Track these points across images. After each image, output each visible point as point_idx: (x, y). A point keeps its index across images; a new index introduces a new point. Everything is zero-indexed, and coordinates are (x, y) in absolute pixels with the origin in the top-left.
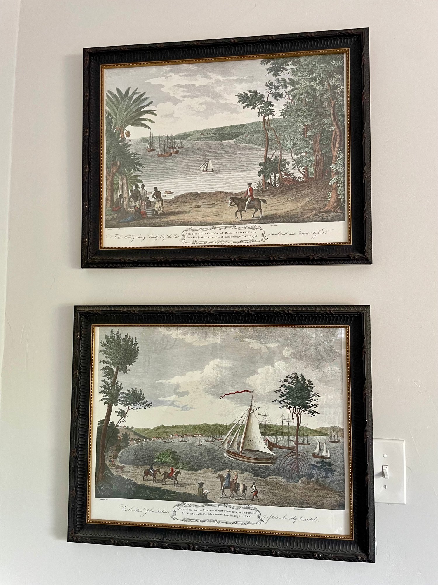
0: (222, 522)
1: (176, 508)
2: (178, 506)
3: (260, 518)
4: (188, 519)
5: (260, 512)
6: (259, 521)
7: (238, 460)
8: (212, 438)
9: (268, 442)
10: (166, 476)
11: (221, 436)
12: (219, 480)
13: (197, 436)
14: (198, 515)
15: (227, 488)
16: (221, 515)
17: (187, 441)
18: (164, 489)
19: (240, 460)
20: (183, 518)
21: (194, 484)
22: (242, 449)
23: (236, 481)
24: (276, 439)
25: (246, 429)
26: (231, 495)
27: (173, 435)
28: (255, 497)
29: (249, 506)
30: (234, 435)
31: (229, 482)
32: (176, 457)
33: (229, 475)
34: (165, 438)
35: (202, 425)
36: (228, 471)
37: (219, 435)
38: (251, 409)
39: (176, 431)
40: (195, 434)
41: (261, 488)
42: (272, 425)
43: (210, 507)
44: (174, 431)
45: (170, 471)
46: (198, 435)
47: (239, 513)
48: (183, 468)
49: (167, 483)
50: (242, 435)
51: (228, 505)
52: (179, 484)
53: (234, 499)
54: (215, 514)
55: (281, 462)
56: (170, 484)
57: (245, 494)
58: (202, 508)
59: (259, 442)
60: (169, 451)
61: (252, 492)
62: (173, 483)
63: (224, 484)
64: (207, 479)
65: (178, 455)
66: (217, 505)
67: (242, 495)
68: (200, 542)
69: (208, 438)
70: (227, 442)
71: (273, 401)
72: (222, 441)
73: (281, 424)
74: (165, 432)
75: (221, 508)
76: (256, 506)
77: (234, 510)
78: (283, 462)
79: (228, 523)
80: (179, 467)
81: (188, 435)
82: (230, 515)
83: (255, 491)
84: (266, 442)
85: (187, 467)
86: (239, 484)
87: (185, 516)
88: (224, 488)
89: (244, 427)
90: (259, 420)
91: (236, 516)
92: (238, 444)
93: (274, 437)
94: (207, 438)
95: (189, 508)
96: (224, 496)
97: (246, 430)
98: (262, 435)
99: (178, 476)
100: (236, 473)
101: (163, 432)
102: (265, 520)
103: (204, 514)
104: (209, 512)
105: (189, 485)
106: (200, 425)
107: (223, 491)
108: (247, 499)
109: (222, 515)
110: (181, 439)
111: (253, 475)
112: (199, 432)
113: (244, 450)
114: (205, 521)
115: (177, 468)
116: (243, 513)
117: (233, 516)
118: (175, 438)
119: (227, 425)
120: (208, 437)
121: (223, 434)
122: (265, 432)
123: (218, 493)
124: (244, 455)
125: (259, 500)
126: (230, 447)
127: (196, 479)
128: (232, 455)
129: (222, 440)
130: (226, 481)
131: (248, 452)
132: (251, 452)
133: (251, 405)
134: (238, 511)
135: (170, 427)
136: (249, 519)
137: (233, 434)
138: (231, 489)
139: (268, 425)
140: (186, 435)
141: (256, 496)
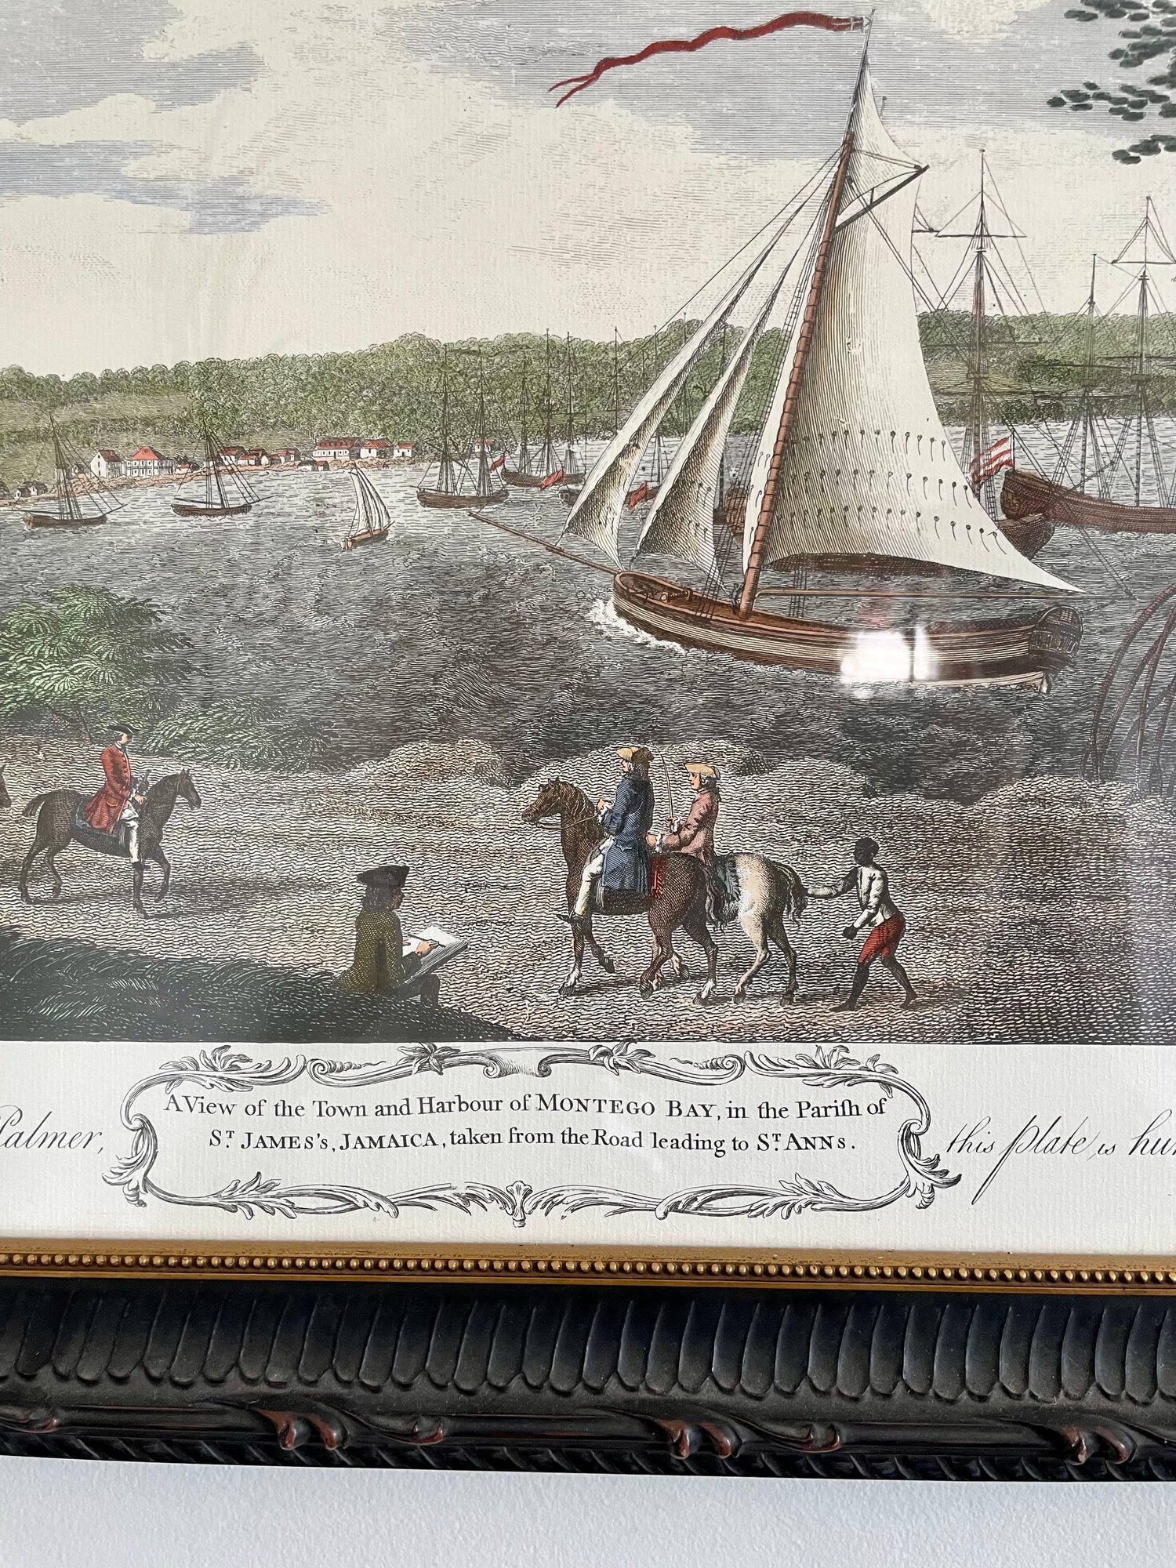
0: (573, 1198)
1: (153, 1103)
2: (174, 1080)
3: (928, 1153)
4: (268, 1187)
5: (918, 1100)
6: (916, 1179)
7: (725, 658)
8: (484, 472)
9: (999, 481)
10: (60, 825)
11: (561, 447)
12: (547, 841)
13: (344, 455)
14: (355, 1154)
15: (617, 902)
16: (572, 1137)
17: (244, 509)
18: (39, 943)
19: (740, 654)
20: (224, 1184)
21: (318, 886)
22: (762, 553)
23: (700, 840)
24: (1077, 448)
25: (801, 369)
26: (656, 964)
27: (112, 459)
28: (877, 971)
29: (827, 1048)
30: (682, 429)
31: (639, 848)
32: (154, 654)
33: (639, 794)
34: (41, 487)
35: (389, 351)
36: (626, 752)
37: (548, 436)
38: (843, 183)
39: (147, 422)
40: (325, 444)
41: (934, 887)
42: (1045, 316)
43: (464, 1081)
44: (123, 424)
45: (91, 780)
46: (354, 445)
47: (736, 1113)
48: (213, 747)
49: (70, 885)
50: (755, 427)
51: (633, 1047)
52: (181, 891)
53: (684, 997)
54: (516, 1136)
55: (1122, 651)
56: (96, 896)
57: (787, 950)
58: (392, 1092)
59: (916, 480)
60: (79, 603)
61: (850, 933)
62: (129, 883)
63: (593, 867)
64: (434, 836)
65: (163, 639)
66: (528, 1055)
67: (760, 955)
68: (376, 1390)
69: (446, 469)
70: (616, 498)
71: (1056, 103)
72: (570, 497)
73: (1129, 308)
74: (36, 436)
75: (566, 1079)
76: (890, 1052)
77: (688, 1095)
78: (1141, 649)
79: (626, 1208)
80: (174, 743)
81: (257, 453)
82: (648, 1140)
83: (879, 919)
84: (989, 476)
85: (257, 739)
86: (728, 862)
87: (240, 1165)
88: (591, 906)
89: (783, 351)
90: (922, 279)
91: (702, 1145)
92: (727, 515)
93: (1065, 427)
94: (430, 475)
95: (273, 1094)
96: (594, 972)
97: (800, 384)
98: (947, 415)
99: (175, 820)
100: (706, 770)
101: (23, 437)
102: (969, 1166)
103: (407, 1141)
104: (459, 1121)
105: (272, 890)
106: (363, 357)
107: (583, 930)
108: (802, 990)
109: (580, 1140)
110: (195, 490)
111: (861, 780)
112: (356, 424)
113: (781, 566)
114: (423, 1199)
115: (164, 752)
116: (766, 1110)
117: (676, 1144)
118: (130, 484)
119: (618, 348)
120: (446, 458)
121: (587, 432)
122: (978, 390)
123: (539, 954)
124: (776, 606)
125: (911, 994)
126: (649, 545)
127: (341, 842)
128: (664, 612)
129: (578, 478)
130: (609, 843)
131: (813, 578)
132: (846, 581)
133: (850, 145)
134: (721, 1095)
135: (88, 388)
136: (818, 1166)
137: (673, 427)
138: (663, 908)
139: (1006, 327)
140: (241, 453)
141: (891, 963)
